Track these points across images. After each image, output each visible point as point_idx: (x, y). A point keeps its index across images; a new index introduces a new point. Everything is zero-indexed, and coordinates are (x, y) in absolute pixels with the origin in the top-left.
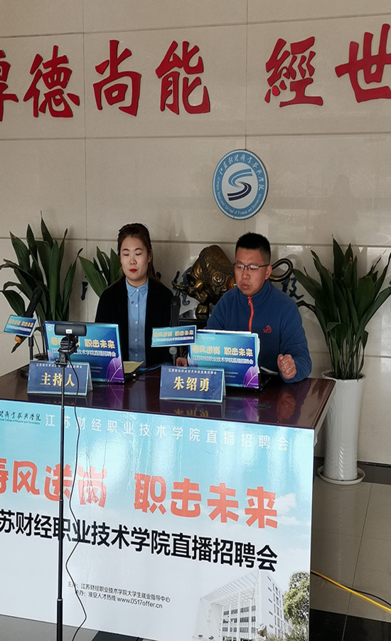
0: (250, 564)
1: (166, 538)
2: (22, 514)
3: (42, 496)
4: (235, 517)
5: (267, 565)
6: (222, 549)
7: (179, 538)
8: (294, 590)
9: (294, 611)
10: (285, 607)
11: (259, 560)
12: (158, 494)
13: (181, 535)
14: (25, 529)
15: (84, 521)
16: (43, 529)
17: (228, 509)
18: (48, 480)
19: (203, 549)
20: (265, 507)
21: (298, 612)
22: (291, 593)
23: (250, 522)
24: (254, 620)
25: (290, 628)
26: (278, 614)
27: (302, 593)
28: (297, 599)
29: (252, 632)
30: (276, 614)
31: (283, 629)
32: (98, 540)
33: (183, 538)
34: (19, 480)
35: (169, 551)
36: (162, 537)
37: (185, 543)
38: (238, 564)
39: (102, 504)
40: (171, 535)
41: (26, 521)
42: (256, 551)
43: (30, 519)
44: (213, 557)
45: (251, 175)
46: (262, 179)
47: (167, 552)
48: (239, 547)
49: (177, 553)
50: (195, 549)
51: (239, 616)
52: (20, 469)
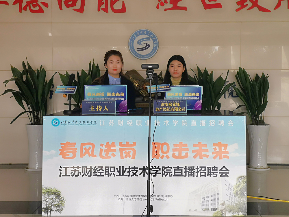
0: (215, 175)
1: (170, 169)
2: (86, 167)
3: (98, 157)
4: (207, 156)
5: (224, 174)
6: (200, 171)
7: (177, 168)
8: (239, 184)
9: (239, 193)
10: (235, 191)
11: (220, 173)
12: (165, 150)
13: (178, 167)
14: (88, 174)
15: (123, 167)
16: (98, 173)
17: (203, 153)
18: (101, 150)
19: (190, 172)
20: (223, 150)
21: (241, 193)
22: (237, 185)
23: (214, 158)
24: (218, 199)
25: (237, 201)
26: (231, 195)
27: (243, 185)
28: (240, 187)
29: (217, 204)
30: (230, 195)
31: (234, 201)
32: (131, 174)
33: (179, 168)
34: (84, 151)
35: (172, 174)
36: (167, 169)
37: (181, 170)
38: (209, 176)
39: (133, 158)
40: (172, 168)
41: (88, 170)
42: (218, 170)
43: (91, 169)
44: (196, 174)
45: (150, 40)
46: (156, 42)
47: (171, 175)
48: (209, 169)
49: (176, 175)
50: (185, 172)
51: (210, 199)
52: (84, 147)
